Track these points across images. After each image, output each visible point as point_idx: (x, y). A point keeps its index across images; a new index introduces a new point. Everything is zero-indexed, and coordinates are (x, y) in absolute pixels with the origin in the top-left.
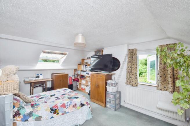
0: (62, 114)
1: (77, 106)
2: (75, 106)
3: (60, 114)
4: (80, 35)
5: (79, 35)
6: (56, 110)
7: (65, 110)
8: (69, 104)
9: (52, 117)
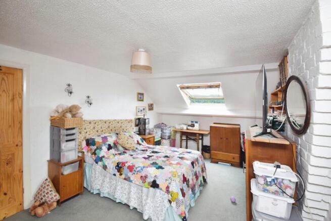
0: (125, 179)
1: (147, 181)
2: (144, 178)
3: (123, 176)
4: (142, 50)
5: (140, 50)
6: (121, 167)
7: (130, 174)
8: (138, 169)
9: (115, 175)
